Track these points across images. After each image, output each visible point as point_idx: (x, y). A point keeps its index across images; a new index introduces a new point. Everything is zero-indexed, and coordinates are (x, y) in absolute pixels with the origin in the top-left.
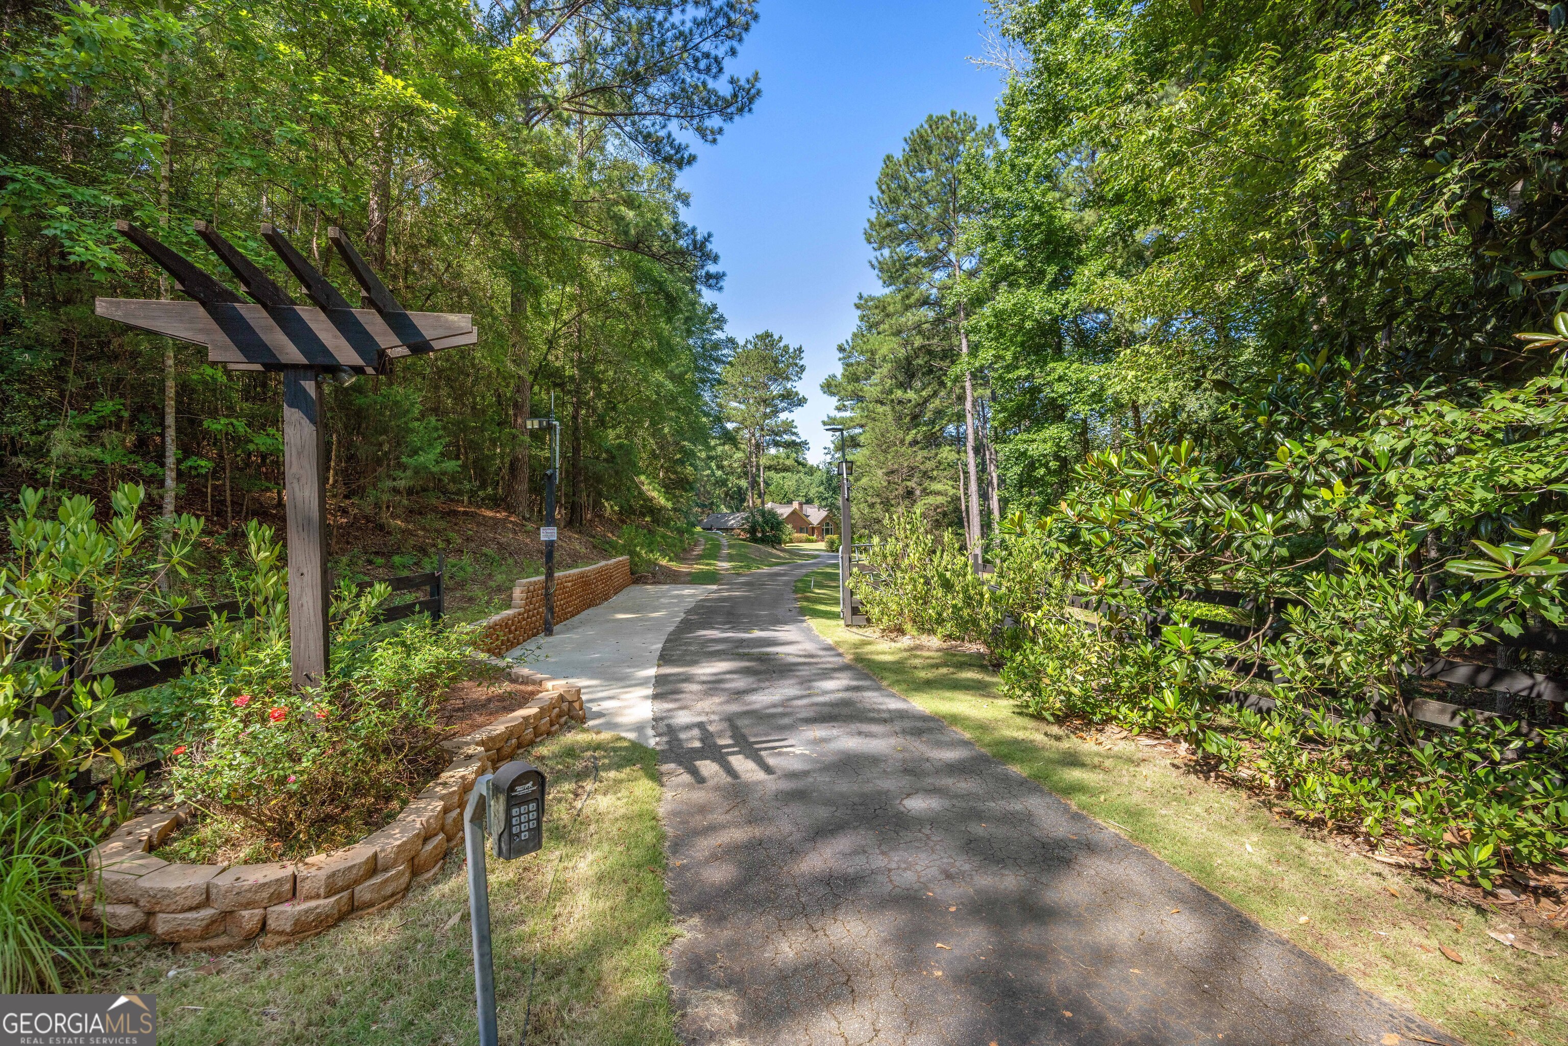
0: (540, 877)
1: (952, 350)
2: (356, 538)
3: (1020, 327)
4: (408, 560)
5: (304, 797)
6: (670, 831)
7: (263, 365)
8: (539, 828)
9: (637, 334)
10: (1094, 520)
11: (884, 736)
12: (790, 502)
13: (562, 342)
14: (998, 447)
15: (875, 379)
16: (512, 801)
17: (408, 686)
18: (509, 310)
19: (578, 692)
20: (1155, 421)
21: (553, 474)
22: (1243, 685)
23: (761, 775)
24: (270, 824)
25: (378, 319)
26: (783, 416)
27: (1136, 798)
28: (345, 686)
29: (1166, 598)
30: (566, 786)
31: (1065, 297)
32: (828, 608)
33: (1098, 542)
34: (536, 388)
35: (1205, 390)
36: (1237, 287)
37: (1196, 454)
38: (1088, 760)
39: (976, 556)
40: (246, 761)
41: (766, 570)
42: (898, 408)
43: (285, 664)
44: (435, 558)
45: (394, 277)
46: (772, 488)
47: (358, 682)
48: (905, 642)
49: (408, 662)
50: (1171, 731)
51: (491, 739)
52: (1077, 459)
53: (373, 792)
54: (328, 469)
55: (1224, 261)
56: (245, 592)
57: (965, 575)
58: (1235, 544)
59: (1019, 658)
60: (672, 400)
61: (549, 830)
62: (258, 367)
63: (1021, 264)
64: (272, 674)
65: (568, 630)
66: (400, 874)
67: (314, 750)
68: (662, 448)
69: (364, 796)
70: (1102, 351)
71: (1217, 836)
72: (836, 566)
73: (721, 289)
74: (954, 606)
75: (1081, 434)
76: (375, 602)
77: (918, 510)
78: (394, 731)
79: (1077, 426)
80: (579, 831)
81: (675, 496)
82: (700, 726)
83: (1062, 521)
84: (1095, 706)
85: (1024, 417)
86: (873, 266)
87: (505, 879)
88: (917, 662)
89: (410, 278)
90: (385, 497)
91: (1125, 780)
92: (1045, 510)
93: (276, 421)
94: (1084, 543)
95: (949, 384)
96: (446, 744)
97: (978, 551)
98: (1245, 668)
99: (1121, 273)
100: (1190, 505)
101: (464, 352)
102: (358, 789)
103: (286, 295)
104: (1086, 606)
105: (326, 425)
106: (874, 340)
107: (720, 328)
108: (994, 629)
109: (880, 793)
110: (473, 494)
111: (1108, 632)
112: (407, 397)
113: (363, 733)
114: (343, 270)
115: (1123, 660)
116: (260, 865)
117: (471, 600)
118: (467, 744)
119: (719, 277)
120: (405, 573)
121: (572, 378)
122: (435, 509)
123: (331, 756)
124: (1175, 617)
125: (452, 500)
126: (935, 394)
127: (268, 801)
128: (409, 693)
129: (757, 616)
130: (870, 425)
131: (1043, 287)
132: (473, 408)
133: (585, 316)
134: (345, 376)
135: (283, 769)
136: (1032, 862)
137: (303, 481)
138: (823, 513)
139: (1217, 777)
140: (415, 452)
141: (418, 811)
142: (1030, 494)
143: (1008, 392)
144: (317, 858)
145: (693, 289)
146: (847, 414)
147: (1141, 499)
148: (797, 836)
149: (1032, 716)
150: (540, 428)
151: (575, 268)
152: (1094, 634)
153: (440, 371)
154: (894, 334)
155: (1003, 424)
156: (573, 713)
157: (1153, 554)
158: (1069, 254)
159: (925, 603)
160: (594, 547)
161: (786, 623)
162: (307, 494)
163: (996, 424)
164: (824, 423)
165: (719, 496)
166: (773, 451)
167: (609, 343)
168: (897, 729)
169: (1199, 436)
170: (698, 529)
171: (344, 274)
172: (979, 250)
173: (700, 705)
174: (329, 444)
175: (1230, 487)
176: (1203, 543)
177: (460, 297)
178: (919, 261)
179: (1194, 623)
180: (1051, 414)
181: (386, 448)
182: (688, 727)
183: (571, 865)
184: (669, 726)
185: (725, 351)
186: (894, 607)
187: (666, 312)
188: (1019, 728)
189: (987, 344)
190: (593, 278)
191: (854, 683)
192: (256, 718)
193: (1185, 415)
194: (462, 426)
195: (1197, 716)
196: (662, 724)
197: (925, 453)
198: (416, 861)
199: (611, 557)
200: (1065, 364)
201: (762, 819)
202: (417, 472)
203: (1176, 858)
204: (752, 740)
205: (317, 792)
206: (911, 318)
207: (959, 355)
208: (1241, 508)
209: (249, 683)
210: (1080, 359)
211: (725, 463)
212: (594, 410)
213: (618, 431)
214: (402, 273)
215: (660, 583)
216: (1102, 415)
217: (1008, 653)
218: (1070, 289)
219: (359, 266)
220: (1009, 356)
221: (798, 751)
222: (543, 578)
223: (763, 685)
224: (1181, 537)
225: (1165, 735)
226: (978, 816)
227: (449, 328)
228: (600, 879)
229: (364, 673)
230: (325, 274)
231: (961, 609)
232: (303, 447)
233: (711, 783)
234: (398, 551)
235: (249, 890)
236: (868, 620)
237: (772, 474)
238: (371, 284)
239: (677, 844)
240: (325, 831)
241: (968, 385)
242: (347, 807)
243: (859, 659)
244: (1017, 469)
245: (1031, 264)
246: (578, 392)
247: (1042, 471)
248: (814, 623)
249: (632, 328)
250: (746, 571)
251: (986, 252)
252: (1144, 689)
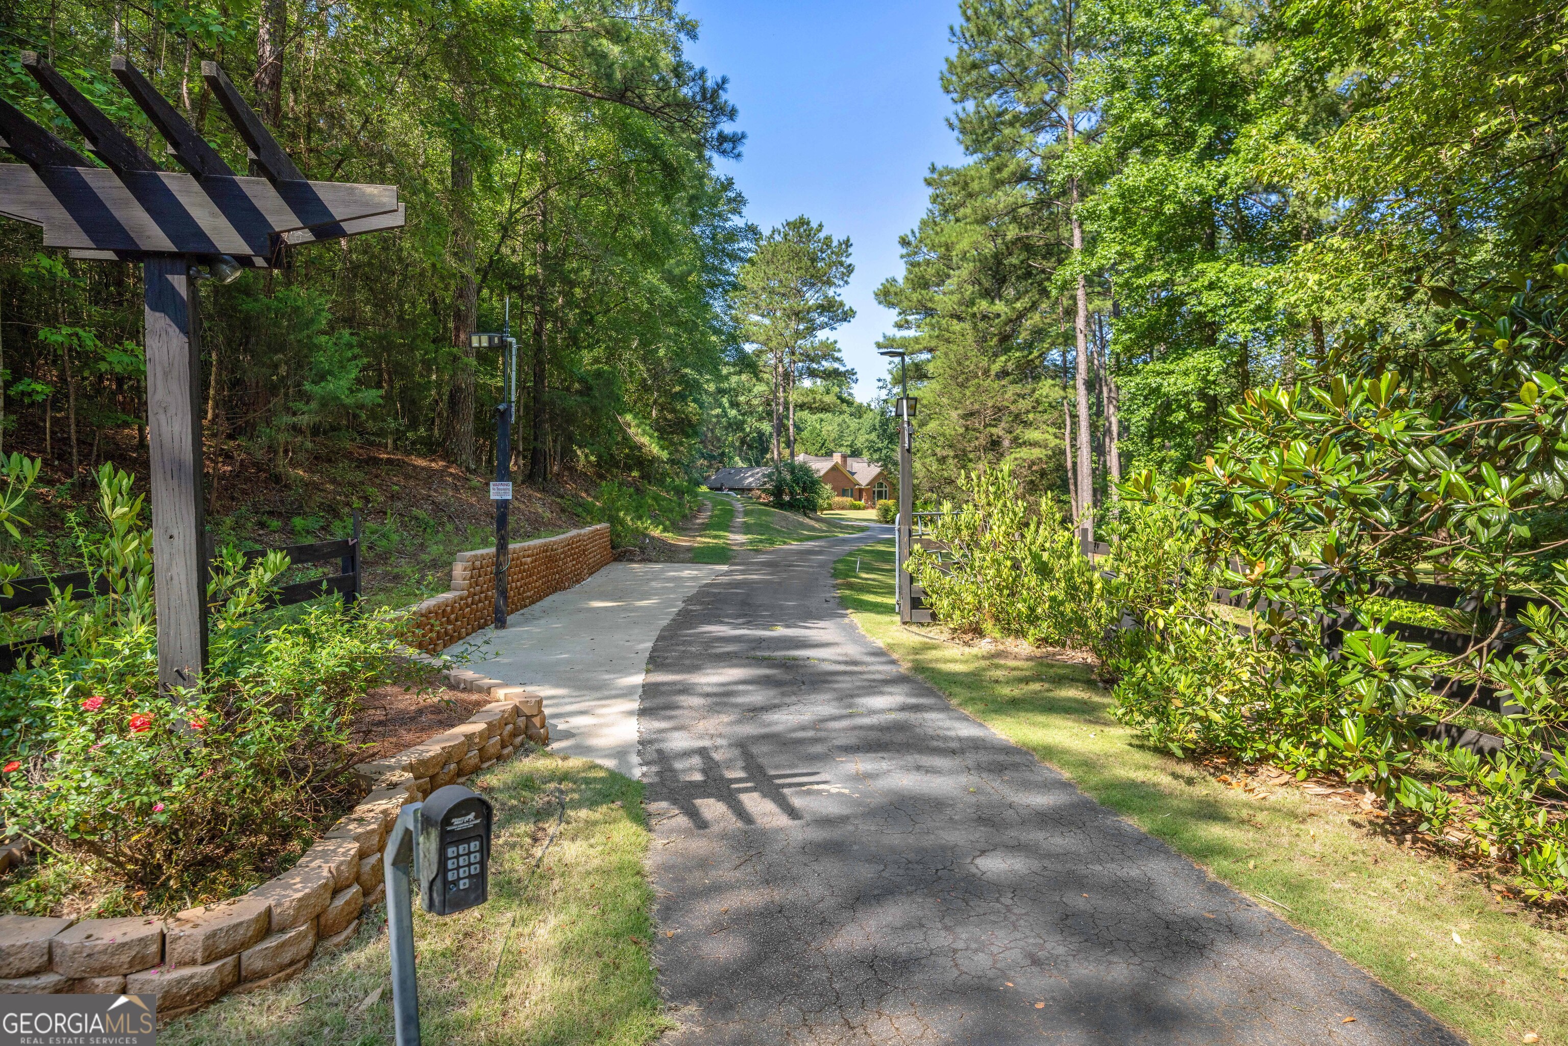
0: (485, 946)
1: (1059, 243)
2: (244, 492)
3: (1158, 212)
4: (312, 523)
5: (176, 832)
6: (659, 891)
7: (117, 252)
8: (482, 875)
9: (622, 218)
10: (1253, 482)
11: (951, 772)
12: (829, 454)
13: (520, 228)
14: (1120, 381)
15: (951, 284)
16: (448, 838)
17: (313, 688)
18: (449, 183)
19: (539, 703)
20: (1345, 346)
21: (508, 410)
22: (1458, 717)
23: (782, 820)
24: (130, 867)
25: (271, 191)
26: (822, 335)
27: (1300, 866)
28: (229, 687)
29: (1351, 593)
30: (523, 828)
31: (1222, 170)
32: (879, 599)
33: (1258, 513)
34: (485, 292)
35: (1419, 303)
36: (1472, 153)
37: (1402, 391)
38: (1233, 814)
39: (1085, 532)
40: (99, 783)
41: (795, 545)
42: (982, 325)
43: (149, 657)
44: (350, 521)
45: (294, 136)
46: (805, 434)
47: (245, 681)
48: (984, 646)
49: (313, 657)
50: (1352, 776)
51: (423, 763)
52: (1232, 398)
53: (266, 828)
54: (206, 399)
55: (1454, 116)
56: (97, 561)
57: (1069, 556)
58: (1454, 519)
59: (1140, 672)
60: (671, 309)
61: (499, 885)
62: (109, 255)
63: (1161, 123)
64: (132, 669)
65: (527, 621)
66: (302, 936)
67: (188, 770)
68: (655, 377)
69: (256, 833)
70: (1272, 248)
71: (1411, 921)
72: (891, 542)
73: (739, 156)
74: (1053, 599)
75: (1239, 364)
76: (268, 577)
77: (1006, 466)
78: (293, 748)
79: (1232, 353)
80: (538, 887)
81: (672, 443)
82: (702, 752)
83: (1207, 484)
84: (1244, 739)
85: (1159, 339)
86: (951, 126)
87: (440, 947)
88: (999, 674)
89: (315, 137)
90: (282, 438)
91: (1285, 841)
92: (1183, 469)
93: (136, 333)
94: (1237, 514)
95: (1054, 293)
96: (362, 768)
97: (1088, 524)
98: (1461, 692)
99: (1305, 136)
100: (1390, 463)
101: (387, 238)
102: (246, 824)
103: (146, 156)
104: (1237, 602)
105: (203, 338)
106: (950, 230)
107: (736, 211)
108: (1108, 632)
109: (943, 848)
110: (399, 436)
111: (1266, 638)
112: (311, 301)
113: (253, 749)
114: (223, 125)
115: (1287, 678)
116: (118, 919)
117: (397, 578)
118: (391, 768)
119: (736, 139)
120: (309, 541)
121: (534, 279)
122: (349, 456)
123: (210, 780)
124: (1364, 619)
125: (372, 444)
126: (1034, 306)
127: (128, 837)
128: (313, 698)
129: (781, 608)
130: (942, 348)
131: (1192, 155)
132: (400, 318)
133: (552, 193)
134: (226, 269)
135: (147, 794)
136: (1150, 947)
137: (172, 411)
138: (875, 470)
139: (1414, 842)
140: (322, 377)
141: (325, 855)
142: (1162, 447)
143: (1137, 304)
144: (193, 912)
145: (700, 157)
146: (911, 333)
147: (1321, 454)
148: (830, 902)
149: (1156, 750)
150: (491, 347)
151: (539, 126)
152: (1247, 640)
153: (355, 268)
154: (977, 222)
155: (1127, 349)
156: (532, 731)
157: (1334, 530)
158: (1231, 109)
159: (1012, 594)
160: (563, 510)
161: (820, 618)
162: (177, 428)
163: (1118, 348)
164: (879, 346)
165: (732, 445)
166: (807, 383)
167: (585, 231)
168: (970, 763)
169: (1407, 368)
170: (704, 489)
171: (225, 131)
172: (1102, 102)
173: (702, 726)
174: (207, 364)
175: (1449, 439)
176: (1407, 517)
177: (382, 165)
178: (1016, 118)
179: (1390, 629)
180: (1197, 335)
181: (283, 370)
182: (686, 754)
183: (527, 931)
184: (660, 752)
185: (744, 244)
186: (970, 599)
187: (663, 188)
188: (1138, 767)
189: (1108, 236)
190: (563, 140)
191: (913, 701)
192: (111, 726)
193: (1387, 338)
194: (384, 344)
195: (1389, 756)
196: (651, 749)
197: (1018, 388)
198: (322, 921)
199: (586, 524)
200: (1219, 265)
201: (784, 878)
202: (324, 404)
203: (1353, 948)
204: (773, 772)
205: (192, 825)
206: (1003, 199)
207: (1069, 251)
208: (1464, 469)
209: (102, 681)
210: (1241, 259)
211: (742, 399)
212: (564, 323)
213: (595, 352)
214: (303, 132)
215: (650, 561)
216: (1269, 338)
217: (1125, 664)
218: (1231, 158)
219: (244, 117)
220: (1139, 253)
221: (834, 789)
222: (493, 550)
223: (787, 700)
224: (1377, 508)
225: (1343, 782)
226: (1079, 883)
227: (367, 204)
228: (566, 950)
229: (253, 670)
230: (200, 131)
231: (1062, 603)
232: (171, 365)
233: (715, 829)
234: (299, 511)
235: (104, 952)
236: (934, 616)
237: (805, 414)
238: (260, 141)
239: (668, 908)
240: (203, 877)
241: (1080, 294)
242: (231, 848)
243: (920, 668)
244: (1146, 412)
245: (1175, 123)
246: (542, 298)
247: (1181, 415)
248: (858, 619)
249: (616, 210)
250: (768, 547)
251: (1111, 106)
252: (1316, 718)
